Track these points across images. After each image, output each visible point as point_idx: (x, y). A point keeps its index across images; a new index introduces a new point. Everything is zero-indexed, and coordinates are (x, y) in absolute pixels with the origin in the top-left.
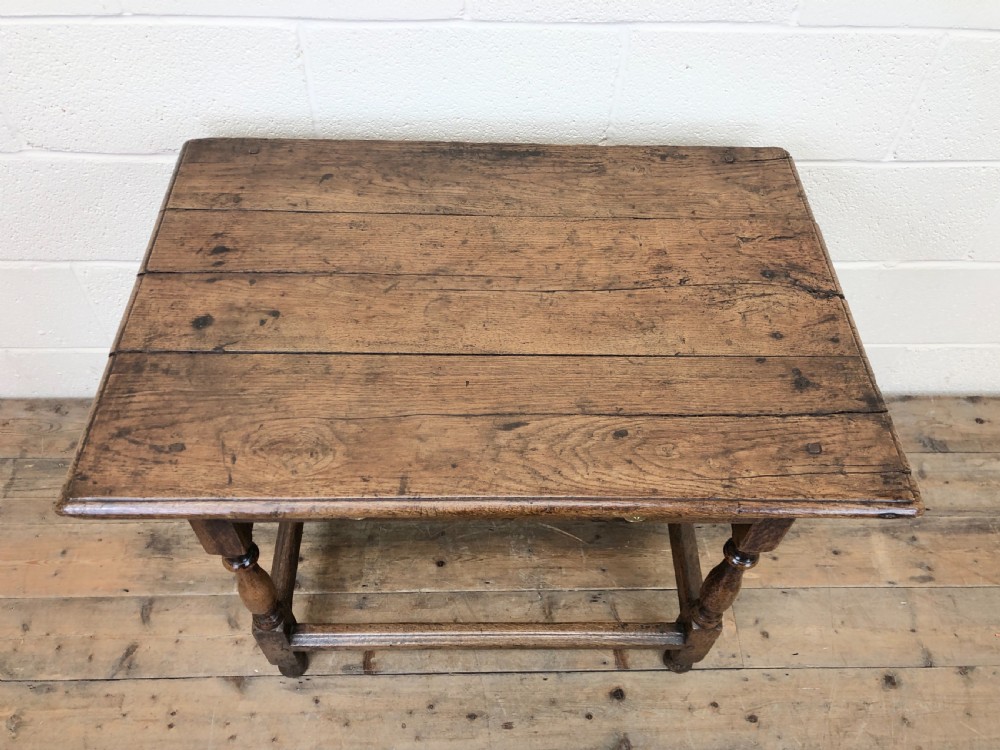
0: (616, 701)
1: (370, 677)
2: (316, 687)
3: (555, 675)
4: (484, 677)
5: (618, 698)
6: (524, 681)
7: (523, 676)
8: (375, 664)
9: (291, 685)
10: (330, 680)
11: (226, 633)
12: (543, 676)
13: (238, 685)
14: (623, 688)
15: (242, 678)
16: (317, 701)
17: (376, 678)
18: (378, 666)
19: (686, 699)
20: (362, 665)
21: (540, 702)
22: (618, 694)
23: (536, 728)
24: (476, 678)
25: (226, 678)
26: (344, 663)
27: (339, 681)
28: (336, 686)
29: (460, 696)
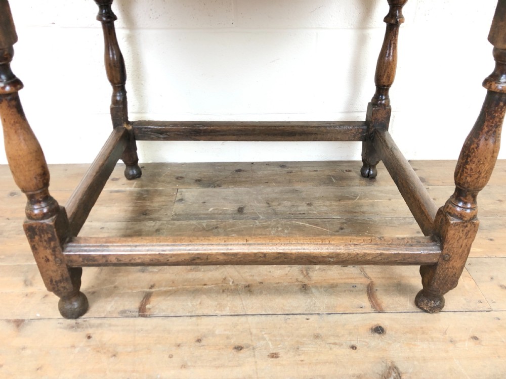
0: (377, 335)
1: (143, 319)
2: (91, 326)
3: (317, 316)
4: (250, 318)
5: (380, 333)
6: (289, 321)
7: (287, 316)
8: (149, 309)
9: (68, 325)
10: (104, 321)
11: (20, 289)
12: (306, 317)
13: (18, 326)
14: (382, 326)
15: (23, 321)
16: (89, 337)
17: (149, 319)
18: (152, 310)
19: (445, 333)
20: (138, 310)
21: (304, 336)
22: (379, 330)
23: (302, 357)
24: (243, 319)
25: (9, 321)
26: (121, 308)
27: (114, 321)
28: (110, 325)
29: (227, 332)
